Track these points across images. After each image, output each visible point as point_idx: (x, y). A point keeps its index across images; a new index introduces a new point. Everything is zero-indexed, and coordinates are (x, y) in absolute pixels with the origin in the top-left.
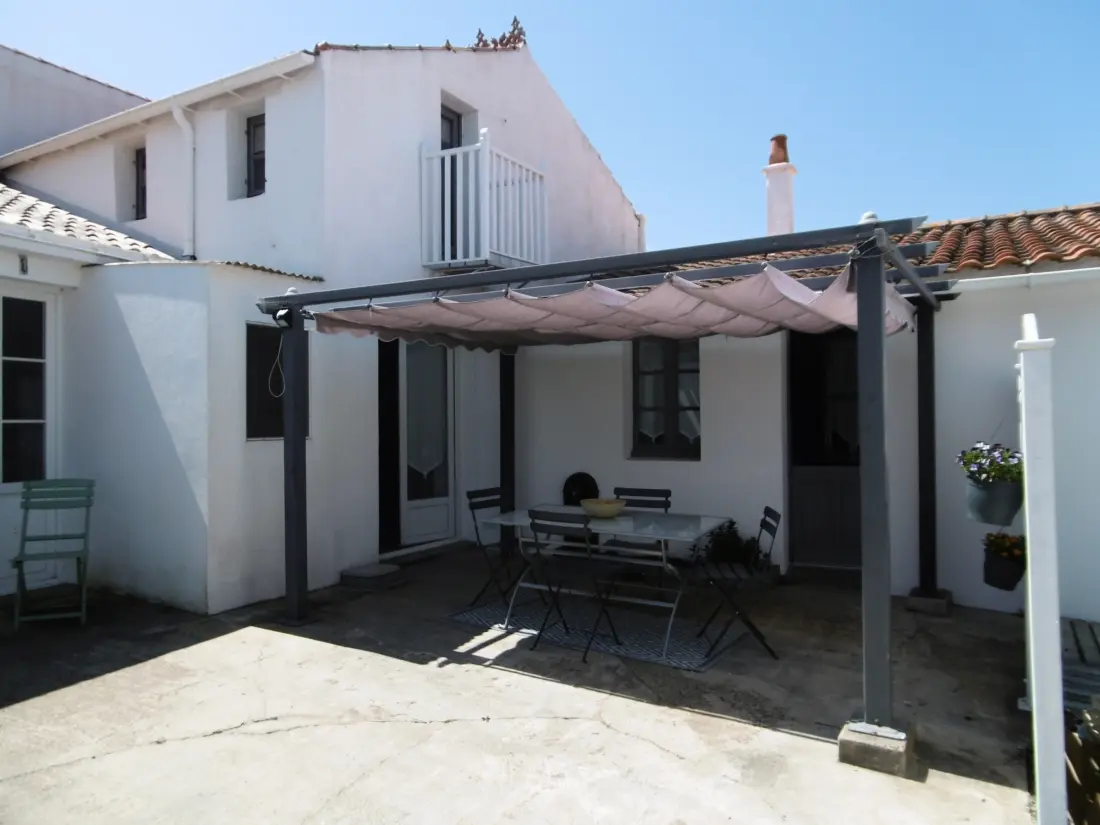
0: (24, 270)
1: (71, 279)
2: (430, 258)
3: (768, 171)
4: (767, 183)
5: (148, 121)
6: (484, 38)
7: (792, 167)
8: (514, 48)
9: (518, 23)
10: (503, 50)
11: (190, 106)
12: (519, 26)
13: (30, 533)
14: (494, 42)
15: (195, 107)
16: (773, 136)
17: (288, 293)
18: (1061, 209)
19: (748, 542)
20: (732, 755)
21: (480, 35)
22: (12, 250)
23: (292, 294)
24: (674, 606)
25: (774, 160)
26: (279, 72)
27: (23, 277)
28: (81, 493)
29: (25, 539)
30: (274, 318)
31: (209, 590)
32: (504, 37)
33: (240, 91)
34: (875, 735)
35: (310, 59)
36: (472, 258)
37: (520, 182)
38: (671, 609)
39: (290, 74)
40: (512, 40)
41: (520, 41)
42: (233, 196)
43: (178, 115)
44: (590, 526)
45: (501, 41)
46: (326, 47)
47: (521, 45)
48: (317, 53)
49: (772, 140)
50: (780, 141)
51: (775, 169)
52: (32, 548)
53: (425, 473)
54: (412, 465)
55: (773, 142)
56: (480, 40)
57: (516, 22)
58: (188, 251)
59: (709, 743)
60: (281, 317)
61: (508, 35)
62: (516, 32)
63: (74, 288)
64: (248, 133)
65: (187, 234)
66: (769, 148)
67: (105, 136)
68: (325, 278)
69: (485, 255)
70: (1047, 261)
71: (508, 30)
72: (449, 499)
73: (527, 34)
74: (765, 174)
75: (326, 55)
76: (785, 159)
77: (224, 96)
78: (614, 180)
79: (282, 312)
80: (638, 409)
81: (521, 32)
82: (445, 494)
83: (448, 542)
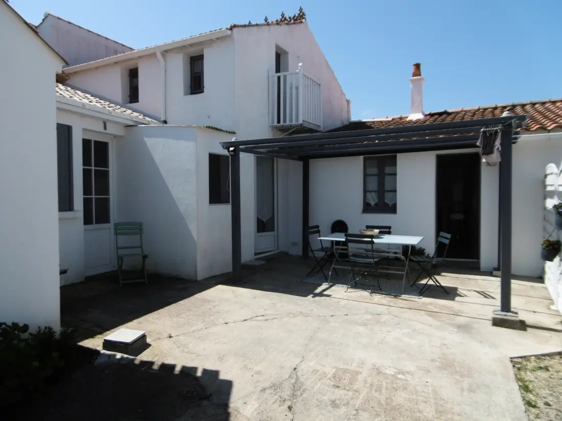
0: (105, 128)
1: (119, 131)
2: (273, 122)
3: (412, 81)
4: (411, 86)
5: (140, 57)
6: (285, 16)
7: (423, 79)
8: (302, 22)
9: (302, 10)
10: (294, 23)
11: (164, 51)
12: (303, 11)
13: (119, 245)
14: (290, 18)
15: (166, 51)
16: (415, 63)
17: (233, 140)
18: (547, 100)
19: (419, 249)
20: (451, 325)
21: (283, 15)
22: (100, 119)
23: (235, 140)
24: (404, 273)
25: (414, 75)
26: (213, 37)
27: (105, 131)
28: (136, 228)
29: (118, 248)
30: (229, 151)
31: (198, 270)
32: (295, 16)
33: (191, 45)
34: (506, 315)
35: (229, 32)
36: (288, 123)
37: (308, 87)
38: (403, 274)
39: (217, 39)
40: (299, 18)
41: (303, 18)
42: (186, 94)
43: (159, 55)
44: (373, 240)
45: (294, 18)
46: (235, 26)
47: (304, 20)
48: (231, 29)
49: (414, 65)
50: (418, 66)
51: (415, 79)
52: (121, 252)
53: (265, 221)
54: (259, 217)
55: (415, 66)
56: (283, 17)
57: (301, 10)
58: (163, 119)
59: (439, 321)
60: (232, 151)
61: (297, 15)
62: (301, 14)
63: (122, 136)
64: (191, 64)
65: (162, 110)
66: (412, 69)
67: (116, 63)
68: (236, 132)
69: (300, 122)
70: (559, 129)
71: (297, 13)
72: (275, 232)
73: (306, 15)
74: (410, 81)
75: (235, 30)
76: (420, 75)
77: (184, 47)
78: (338, 83)
79: (231, 149)
80: (365, 192)
81: (304, 14)
82: (273, 230)
83: (275, 252)
